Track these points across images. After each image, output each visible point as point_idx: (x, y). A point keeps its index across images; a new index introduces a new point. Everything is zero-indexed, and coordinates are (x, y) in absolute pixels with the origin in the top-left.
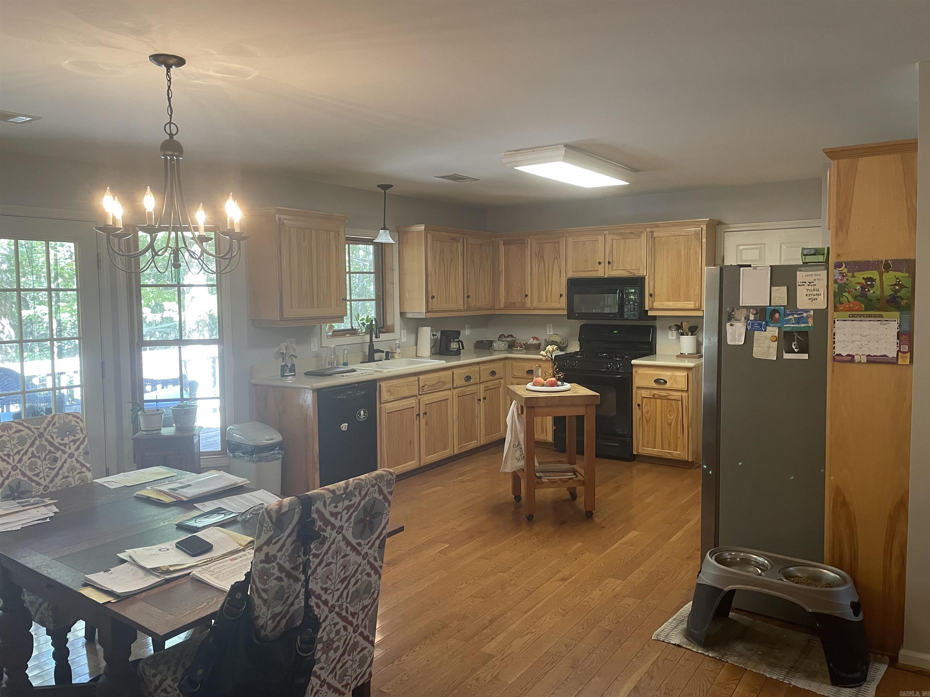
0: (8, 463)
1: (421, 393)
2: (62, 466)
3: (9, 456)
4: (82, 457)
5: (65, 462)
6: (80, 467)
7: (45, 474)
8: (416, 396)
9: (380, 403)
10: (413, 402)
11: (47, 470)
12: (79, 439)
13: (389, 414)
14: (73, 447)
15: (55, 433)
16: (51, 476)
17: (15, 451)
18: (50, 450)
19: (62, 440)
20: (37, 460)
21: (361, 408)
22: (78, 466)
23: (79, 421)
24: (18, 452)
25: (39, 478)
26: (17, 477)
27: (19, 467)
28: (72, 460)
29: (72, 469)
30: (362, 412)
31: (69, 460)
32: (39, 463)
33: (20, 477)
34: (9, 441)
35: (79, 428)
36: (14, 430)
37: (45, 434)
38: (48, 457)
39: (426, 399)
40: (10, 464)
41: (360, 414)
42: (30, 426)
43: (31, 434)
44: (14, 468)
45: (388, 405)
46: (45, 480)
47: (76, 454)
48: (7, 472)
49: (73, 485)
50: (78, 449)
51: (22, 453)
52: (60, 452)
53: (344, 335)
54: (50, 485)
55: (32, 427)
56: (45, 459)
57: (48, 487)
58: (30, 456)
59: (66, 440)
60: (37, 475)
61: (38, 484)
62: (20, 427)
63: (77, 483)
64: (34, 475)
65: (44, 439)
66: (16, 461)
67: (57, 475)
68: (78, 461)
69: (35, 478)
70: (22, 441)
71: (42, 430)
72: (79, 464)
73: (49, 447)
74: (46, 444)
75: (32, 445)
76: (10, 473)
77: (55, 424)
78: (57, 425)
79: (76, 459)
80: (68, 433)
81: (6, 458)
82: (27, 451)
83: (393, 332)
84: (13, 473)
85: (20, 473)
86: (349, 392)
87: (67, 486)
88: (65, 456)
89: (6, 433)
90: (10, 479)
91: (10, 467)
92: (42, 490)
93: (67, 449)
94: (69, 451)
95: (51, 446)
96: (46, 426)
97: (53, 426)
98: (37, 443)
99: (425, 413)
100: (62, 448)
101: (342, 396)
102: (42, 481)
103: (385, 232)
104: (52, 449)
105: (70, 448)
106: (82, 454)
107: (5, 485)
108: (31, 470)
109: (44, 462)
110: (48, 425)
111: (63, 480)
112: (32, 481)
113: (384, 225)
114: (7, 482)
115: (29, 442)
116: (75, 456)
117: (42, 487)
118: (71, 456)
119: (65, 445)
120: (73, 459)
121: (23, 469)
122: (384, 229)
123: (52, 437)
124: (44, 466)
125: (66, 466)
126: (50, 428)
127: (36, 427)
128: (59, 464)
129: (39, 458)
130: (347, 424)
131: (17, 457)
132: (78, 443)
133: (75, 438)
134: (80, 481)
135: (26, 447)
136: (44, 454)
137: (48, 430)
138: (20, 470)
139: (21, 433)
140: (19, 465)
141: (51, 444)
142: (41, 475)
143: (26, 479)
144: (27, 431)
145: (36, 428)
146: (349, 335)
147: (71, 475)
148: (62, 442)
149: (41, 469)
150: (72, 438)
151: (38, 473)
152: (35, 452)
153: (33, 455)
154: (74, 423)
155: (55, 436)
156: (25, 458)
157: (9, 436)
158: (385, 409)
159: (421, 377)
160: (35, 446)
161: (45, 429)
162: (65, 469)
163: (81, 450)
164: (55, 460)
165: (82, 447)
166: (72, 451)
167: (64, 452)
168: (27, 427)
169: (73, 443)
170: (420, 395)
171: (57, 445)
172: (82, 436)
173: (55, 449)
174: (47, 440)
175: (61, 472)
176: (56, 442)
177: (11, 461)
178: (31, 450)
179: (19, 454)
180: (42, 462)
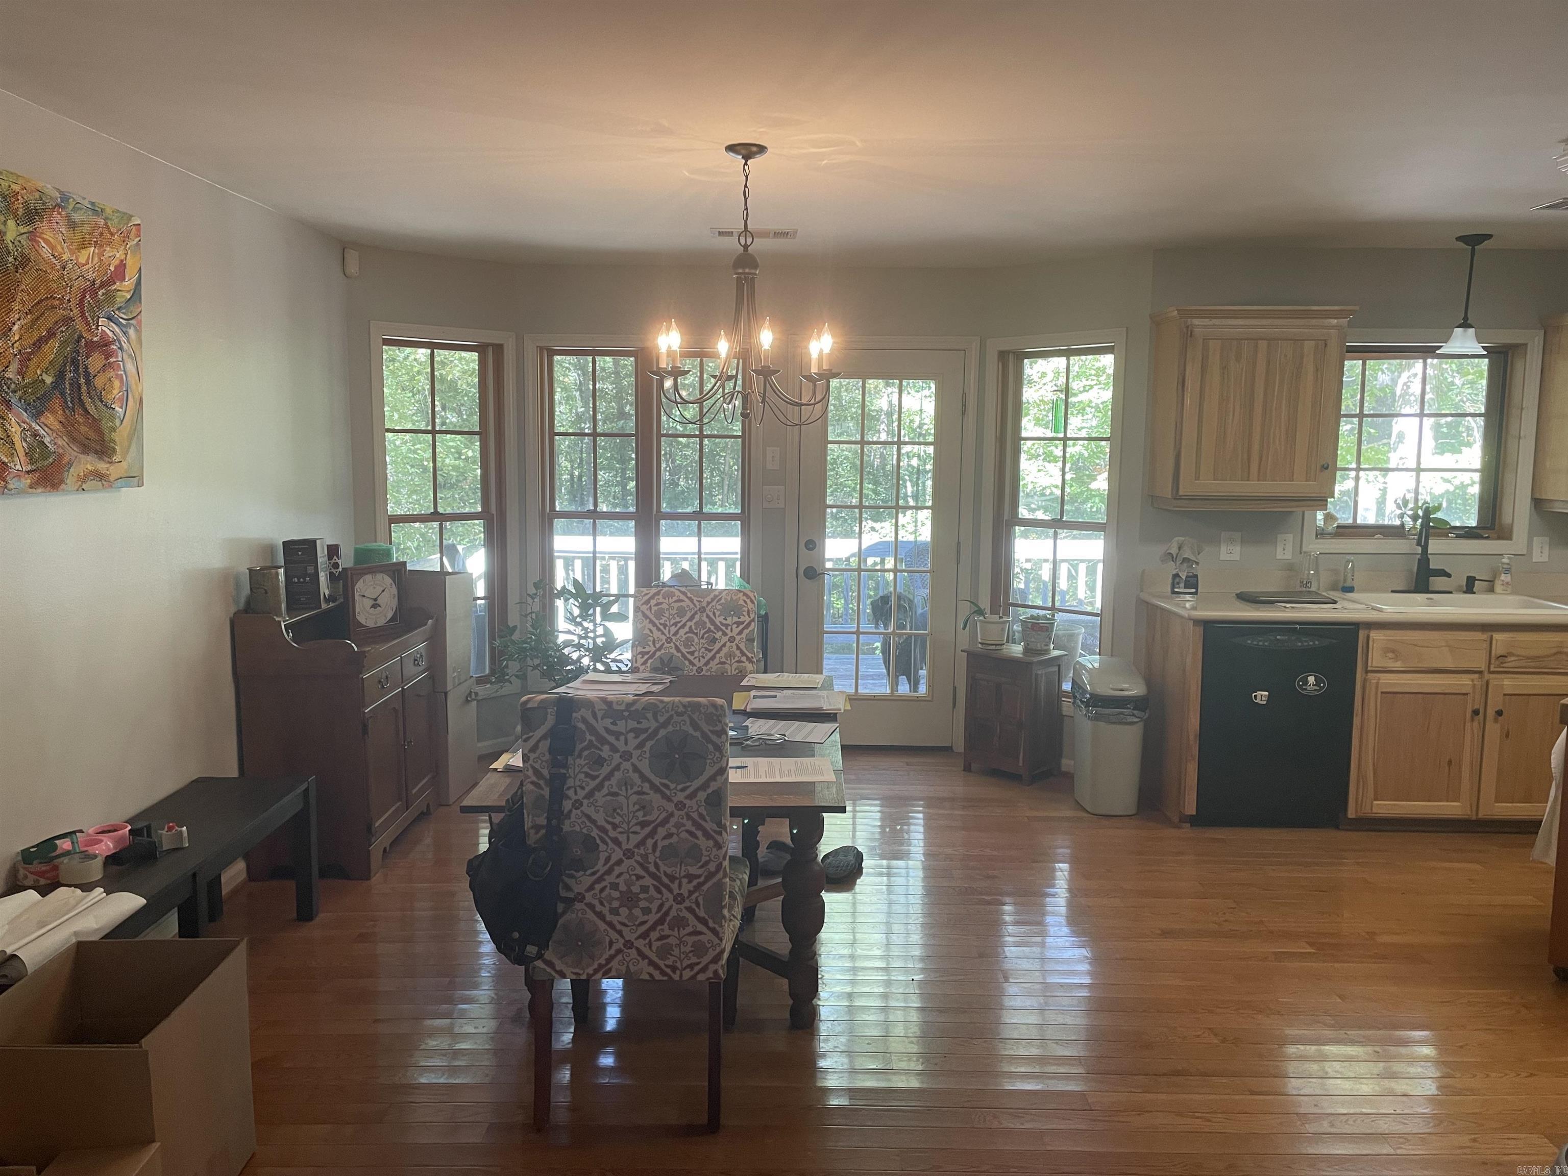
0: (663, 633)
1: (1492, 669)
2: (720, 649)
3: (665, 626)
4: (743, 644)
5: (724, 645)
6: (740, 655)
7: (701, 655)
8: (1480, 672)
9: (1367, 672)
10: (1465, 682)
11: (703, 650)
12: (743, 623)
13: (1384, 695)
14: (736, 630)
15: (718, 610)
16: (707, 658)
17: (673, 621)
18: (709, 628)
19: (725, 619)
20: (695, 637)
21: (1311, 671)
22: (738, 653)
23: (748, 601)
24: (675, 624)
25: (693, 657)
26: (671, 651)
27: (674, 641)
28: (732, 644)
29: (730, 655)
30: (1311, 679)
31: (728, 644)
32: (696, 640)
33: (674, 651)
34: (668, 609)
35: (746, 609)
36: (675, 598)
37: (707, 609)
38: (706, 636)
39: (1509, 683)
40: (665, 635)
41: (1306, 682)
42: (693, 597)
43: (692, 606)
44: (669, 640)
45: (1385, 678)
46: (699, 661)
47: (738, 638)
48: (661, 643)
49: (729, 674)
50: (740, 633)
51: (679, 625)
52: (720, 633)
53: (1372, 535)
54: (705, 668)
55: (695, 599)
56: (702, 638)
57: (702, 670)
58: (688, 630)
59: (729, 621)
60: (692, 653)
61: (691, 663)
62: (682, 597)
63: (733, 672)
64: (688, 653)
65: (705, 615)
66: (672, 633)
67: (713, 658)
68: (738, 648)
69: (689, 656)
70: (681, 612)
71: (704, 604)
72: (739, 651)
73: (708, 625)
74: (707, 620)
75: (691, 619)
76: (663, 644)
77: (720, 599)
78: (723, 601)
79: (736, 645)
80: (732, 613)
81: (661, 627)
82: (684, 625)
83: (1510, 538)
84: (666, 645)
85: (673, 646)
86: (1278, 637)
87: (723, 674)
88: (725, 639)
89: (667, 601)
90: (663, 651)
91: (664, 638)
92: (695, 671)
93: (728, 631)
94: (730, 634)
95: (712, 625)
96: (710, 600)
97: (717, 602)
98: (697, 617)
99: (1499, 713)
100: (724, 628)
101: (1260, 641)
102: (696, 661)
103: (1465, 331)
104: (712, 628)
105: (731, 631)
106: (744, 640)
107: (656, 657)
108: (686, 646)
109: (702, 641)
110: (713, 600)
111: (719, 666)
112: (686, 658)
113: (1466, 318)
114: (658, 654)
115: (689, 615)
116: (736, 642)
117: (695, 668)
118: (732, 640)
119: (727, 626)
120: (734, 644)
121: (677, 644)
122: (1465, 325)
123: (714, 614)
124: (701, 646)
125: (725, 650)
126: (714, 603)
127: (700, 599)
128: (717, 646)
129: (696, 634)
130: (1267, 693)
131: (673, 629)
132: (741, 627)
133: (740, 620)
134: (737, 671)
135: (684, 620)
136: (702, 632)
137: (711, 605)
138: (674, 643)
139: (682, 604)
140: (674, 638)
141: (713, 622)
142: (696, 654)
143: (679, 655)
144: (688, 602)
145: (699, 601)
146: (1382, 537)
147: (729, 662)
148: (724, 622)
149: (697, 647)
150: (736, 619)
151: (694, 651)
152: (693, 627)
153: (691, 631)
154: (742, 602)
155: (717, 613)
156: (682, 632)
157: (669, 605)
158: (1378, 683)
159: (1498, 636)
160: (694, 621)
161: (709, 603)
162: (722, 654)
163: (744, 635)
164: (714, 640)
165: (746, 631)
166: (734, 634)
167: (725, 634)
168: (690, 599)
169: (736, 625)
170: (1490, 672)
171: (719, 624)
172: (748, 620)
173: (715, 629)
174: (708, 616)
175: (718, 656)
176: (718, 620)
177: (666, 632)
178: (689, 624)
179: (676, 626)
180: (699, 639)
